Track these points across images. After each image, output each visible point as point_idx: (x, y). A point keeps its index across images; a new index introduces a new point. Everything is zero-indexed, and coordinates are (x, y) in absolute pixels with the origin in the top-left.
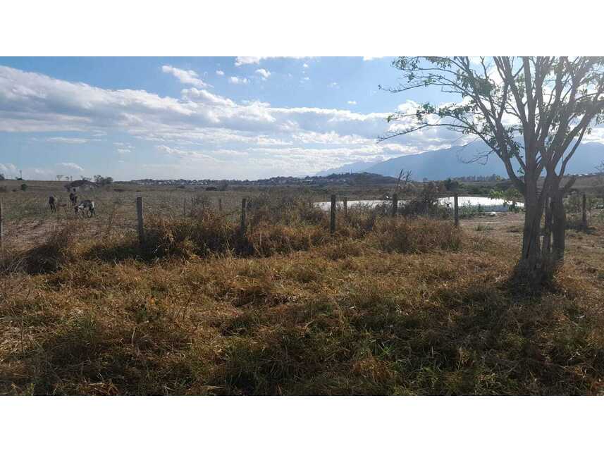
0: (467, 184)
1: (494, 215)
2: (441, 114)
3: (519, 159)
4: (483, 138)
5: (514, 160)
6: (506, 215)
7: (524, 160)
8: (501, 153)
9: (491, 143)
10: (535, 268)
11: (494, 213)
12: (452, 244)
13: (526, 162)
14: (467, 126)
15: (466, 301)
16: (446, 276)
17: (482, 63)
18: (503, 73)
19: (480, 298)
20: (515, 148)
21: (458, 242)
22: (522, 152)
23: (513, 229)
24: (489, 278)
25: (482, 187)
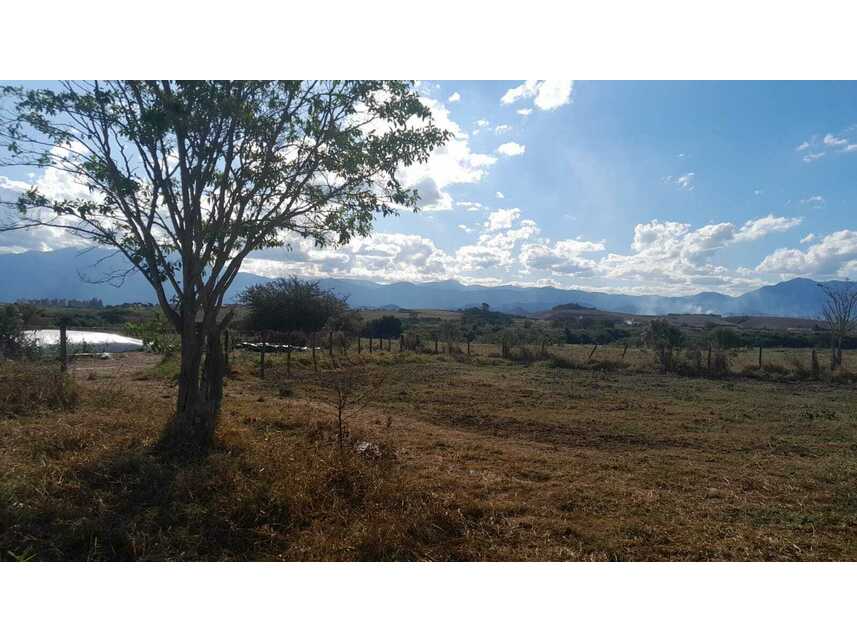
0: (53, 310)
1: (106, 358)
2: (58, 209)
3: (175, 284)
4: (126, 253)
5: (167, 285)
6: (123, 357)
7: (181, 286)
8: (149, 275)
9: (136, 261)
10: (194, 424)
11: (107, 354)
12: (64, 399)
13: (185, 289)
14: (101, 233)
15: (115, 474)
16: (73, 445)
17: (122, 151)
18: (151, 170)
19: (133, 468)
20: (169, 269)
21: (74, 397)
22: (179, 276)
23: (140, 376)
24: (135, 443)
25: (77, 315)
